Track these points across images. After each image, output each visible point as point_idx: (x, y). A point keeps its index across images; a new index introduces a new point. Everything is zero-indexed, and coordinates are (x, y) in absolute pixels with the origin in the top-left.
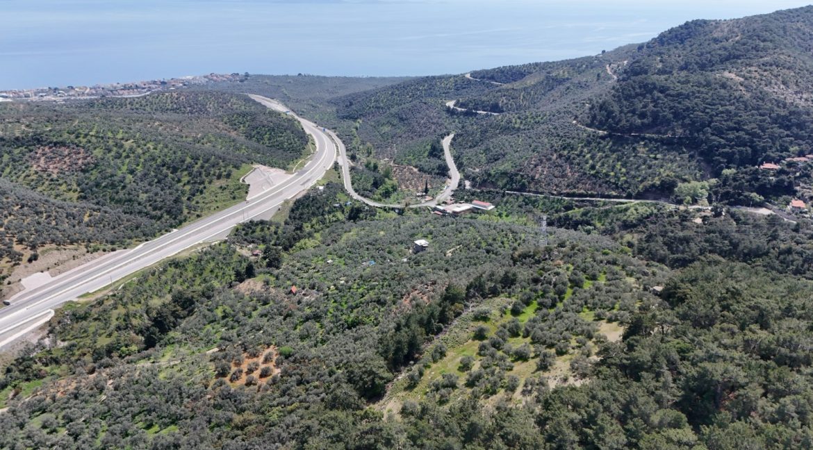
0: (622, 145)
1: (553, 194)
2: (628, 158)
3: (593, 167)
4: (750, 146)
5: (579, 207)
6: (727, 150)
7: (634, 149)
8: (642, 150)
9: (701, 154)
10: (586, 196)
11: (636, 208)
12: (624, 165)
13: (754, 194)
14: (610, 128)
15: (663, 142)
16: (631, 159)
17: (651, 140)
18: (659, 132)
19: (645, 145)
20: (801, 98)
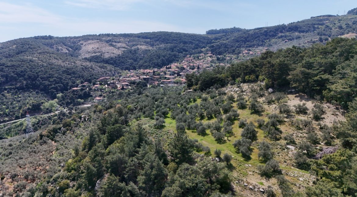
2: (3, 100)
4: (61, 83)
6: (53, 86)
7: (3, 95)
8: (8, 95)
9: (41, 90)
16: (4, 100)
17: (11, 89)
18: (12, 85)
19: (8, 92)
20: (66, 64)
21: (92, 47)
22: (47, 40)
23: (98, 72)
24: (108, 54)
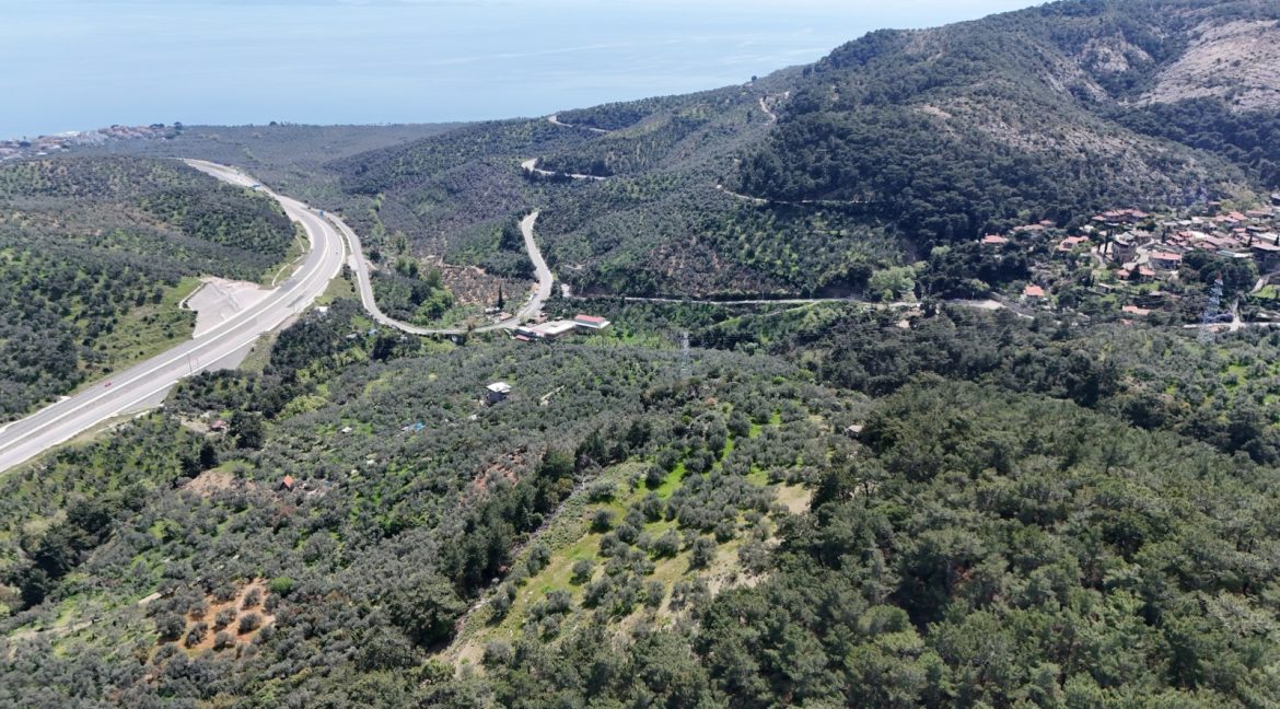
0: (790, 218)
1: (695, 299)
2: (800, 237)
3: (750, 254)
4: (966, 213)
5: (735, 315)
6: (935, 219)
7: (808, 223)
8: (819, 225)
9: (902, 226)
10: (744, 298)
11: (816, 311)
12: (795, 248)
13: (975, 281)
14: (771, 194)
15: (849, 211)
16: (805, 238)
17: (830, 209)
18: (841, 197)
19: (823, 217)
20: (1028, 141)
21: (1215, 57)
22: (1077, 19)
23: (1132, 183)
24: (1260, 93)
